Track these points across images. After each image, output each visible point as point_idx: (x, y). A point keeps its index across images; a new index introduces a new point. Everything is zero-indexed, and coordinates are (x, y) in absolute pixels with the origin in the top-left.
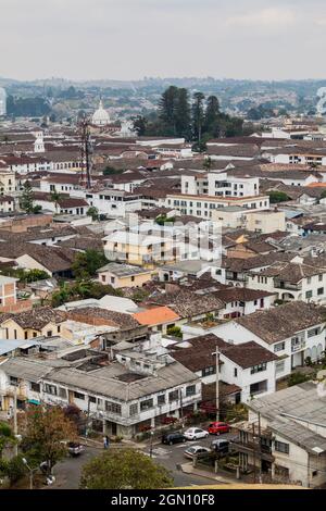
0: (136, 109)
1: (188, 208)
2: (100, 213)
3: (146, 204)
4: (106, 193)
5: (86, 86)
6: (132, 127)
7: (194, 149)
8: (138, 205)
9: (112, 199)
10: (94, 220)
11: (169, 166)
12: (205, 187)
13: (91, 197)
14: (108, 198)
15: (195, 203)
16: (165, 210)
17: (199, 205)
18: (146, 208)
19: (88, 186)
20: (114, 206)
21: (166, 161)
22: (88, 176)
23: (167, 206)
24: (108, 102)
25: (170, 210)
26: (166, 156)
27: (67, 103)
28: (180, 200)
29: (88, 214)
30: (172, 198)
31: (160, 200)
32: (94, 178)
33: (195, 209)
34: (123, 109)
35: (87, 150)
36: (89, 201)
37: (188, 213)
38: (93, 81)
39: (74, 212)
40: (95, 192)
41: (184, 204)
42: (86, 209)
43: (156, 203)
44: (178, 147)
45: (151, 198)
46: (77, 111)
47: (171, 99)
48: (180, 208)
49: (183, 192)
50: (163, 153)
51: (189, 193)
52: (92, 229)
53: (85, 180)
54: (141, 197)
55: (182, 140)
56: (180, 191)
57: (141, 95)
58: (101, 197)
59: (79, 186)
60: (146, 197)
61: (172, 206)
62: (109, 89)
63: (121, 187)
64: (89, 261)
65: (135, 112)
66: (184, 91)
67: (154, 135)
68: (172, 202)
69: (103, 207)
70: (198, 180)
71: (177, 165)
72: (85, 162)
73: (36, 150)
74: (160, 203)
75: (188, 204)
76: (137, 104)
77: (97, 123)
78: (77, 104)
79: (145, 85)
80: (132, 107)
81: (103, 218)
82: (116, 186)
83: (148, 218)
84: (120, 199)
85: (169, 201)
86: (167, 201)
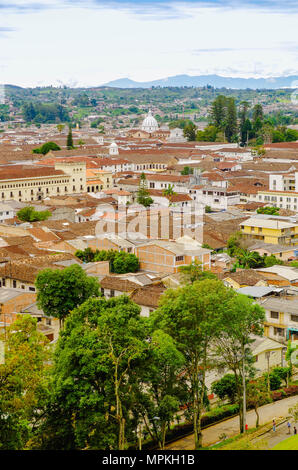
1: (278, 203)
4: (207, 189)
8: (236, 200)
9: (215, 195)
11: (238, 167)
12: (292, 185)
13: (195, 192)
14: (210, 193)
15: (285, 198)
17: (288, 200)
20: (217, 201)
23: (258, 201)
26: (230, 159)
28: (271, 196)
30: (263, 194)
31: (251, 196)
33: (284, 203)
36: (192, 196)
37: (278, 207)
40: (199, 188)
41: (274, 199)
43: (248, 199)
45: (245, 195)
48: (271, 202)
49: (271, 188)
51: (277, 189)
56: (268, 188)
58: (204, 193)
60: (241, 194)
61: (263, 201)
63: (218, 184)
68: (263, 197)
70: (285, 178)
73: (111, 153)
75: (278, 200)
77: (148, 129)
82: (213, 184)
83: (248, 210)
84: (222, 194)
85: (260, 197)
86: (257, 197)
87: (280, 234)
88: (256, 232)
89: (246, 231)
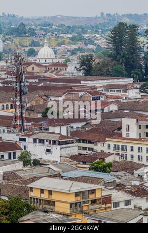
0: (91, 47)
1: (129, 153)
2: (33, 158)
3: (85, 149)
4: (40, 136)
5: (37, 23)
6: (78, 67)
7: (142, 90)
8: (74, 149)
9: (47, 143)
10: (25, 165)
11: (114, 108)
13: (24, 140)
14: (42, 141)
15: (136, 147)
16: (103, 155)
17: (140, 149)
18: (84, 152)
19: (22, 129)
20: (48, 151)
21: (111, 103)
22: (22, 118)
23: (106, 150)
24: (60, 40)
25: (109, 154)
26: (111, 97)
27: (17, 40)
28: (121, 144)
29: (20, 158)
30: (112, 142)
31: (99, 144)
32: (29, 120)
33: (136, 153)
34: (76, 47)
35: (21, 90)
36: (22, 145)
37: (129, 159)
38: (45, 18)
39: (6, 156)
40: (29, 135)
41: (124, 148)
42: (18, 154)
43: (95, 147)
44: (125, 88)
45: (90, 142)
46: (27, 49)
47: (121, 37)
48: (120, 152)
49: (124, 135)
50: (109, 94)
51: (131, 137)
52: (21, 175)
53: (19, 122)
54: (79, 141)
55: (130, 80)
56: (121, 135)
57: (96, 32)
58: (35, 140)
59: (12, 129)
60: (84, 141)
61: (111, 151)
62: (62, 25)
63: (57, 130)
64: (11, 209)
65: (89, 50)
66: (134, 28)
67: (102, 75)
68: (112, 146)
69: (36, 151)
70: (141, 123)
71: (122, 107)
72: (18, 103)
74: (98, 148)
75: (129, 149)
76: (91, 42)
77: (43, 61)
78: (27, 41)
79: (102, 21)
80: (86, 44)
81: (37, 163)
82: (51, 129)
83: (84, 163)
84: (54, 142)
85: (109, 145)
86: (106, 145)
87: (73, 199)
88: (45, 196)
89: (35, 194)
